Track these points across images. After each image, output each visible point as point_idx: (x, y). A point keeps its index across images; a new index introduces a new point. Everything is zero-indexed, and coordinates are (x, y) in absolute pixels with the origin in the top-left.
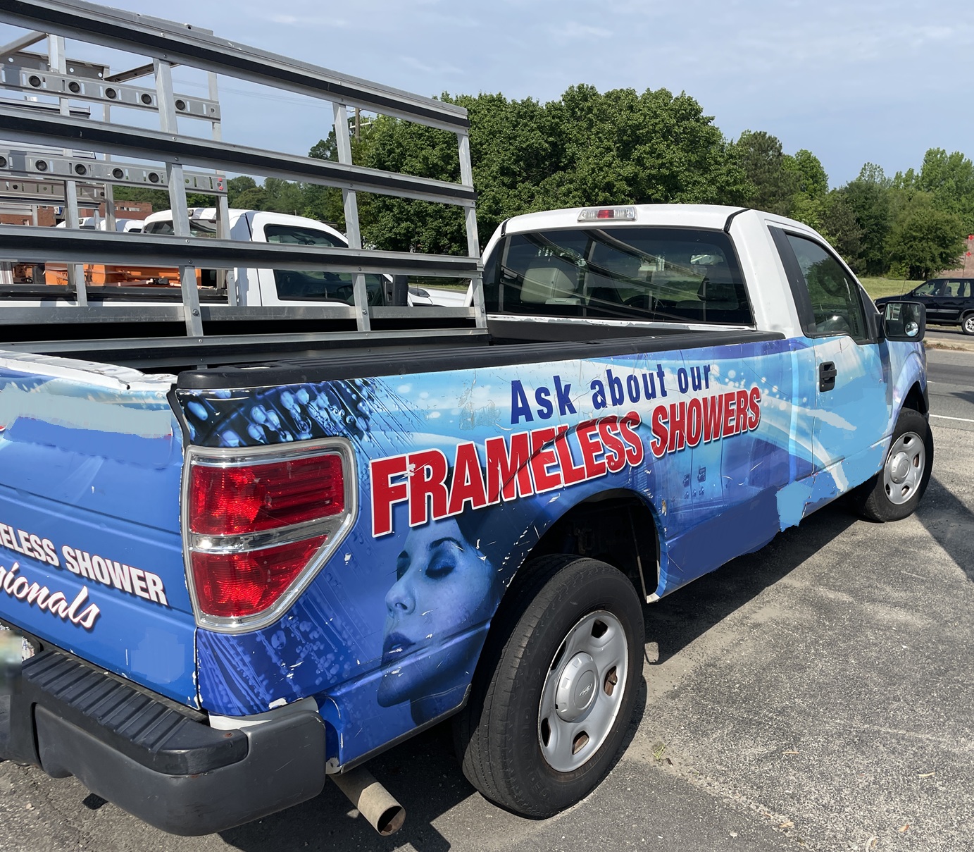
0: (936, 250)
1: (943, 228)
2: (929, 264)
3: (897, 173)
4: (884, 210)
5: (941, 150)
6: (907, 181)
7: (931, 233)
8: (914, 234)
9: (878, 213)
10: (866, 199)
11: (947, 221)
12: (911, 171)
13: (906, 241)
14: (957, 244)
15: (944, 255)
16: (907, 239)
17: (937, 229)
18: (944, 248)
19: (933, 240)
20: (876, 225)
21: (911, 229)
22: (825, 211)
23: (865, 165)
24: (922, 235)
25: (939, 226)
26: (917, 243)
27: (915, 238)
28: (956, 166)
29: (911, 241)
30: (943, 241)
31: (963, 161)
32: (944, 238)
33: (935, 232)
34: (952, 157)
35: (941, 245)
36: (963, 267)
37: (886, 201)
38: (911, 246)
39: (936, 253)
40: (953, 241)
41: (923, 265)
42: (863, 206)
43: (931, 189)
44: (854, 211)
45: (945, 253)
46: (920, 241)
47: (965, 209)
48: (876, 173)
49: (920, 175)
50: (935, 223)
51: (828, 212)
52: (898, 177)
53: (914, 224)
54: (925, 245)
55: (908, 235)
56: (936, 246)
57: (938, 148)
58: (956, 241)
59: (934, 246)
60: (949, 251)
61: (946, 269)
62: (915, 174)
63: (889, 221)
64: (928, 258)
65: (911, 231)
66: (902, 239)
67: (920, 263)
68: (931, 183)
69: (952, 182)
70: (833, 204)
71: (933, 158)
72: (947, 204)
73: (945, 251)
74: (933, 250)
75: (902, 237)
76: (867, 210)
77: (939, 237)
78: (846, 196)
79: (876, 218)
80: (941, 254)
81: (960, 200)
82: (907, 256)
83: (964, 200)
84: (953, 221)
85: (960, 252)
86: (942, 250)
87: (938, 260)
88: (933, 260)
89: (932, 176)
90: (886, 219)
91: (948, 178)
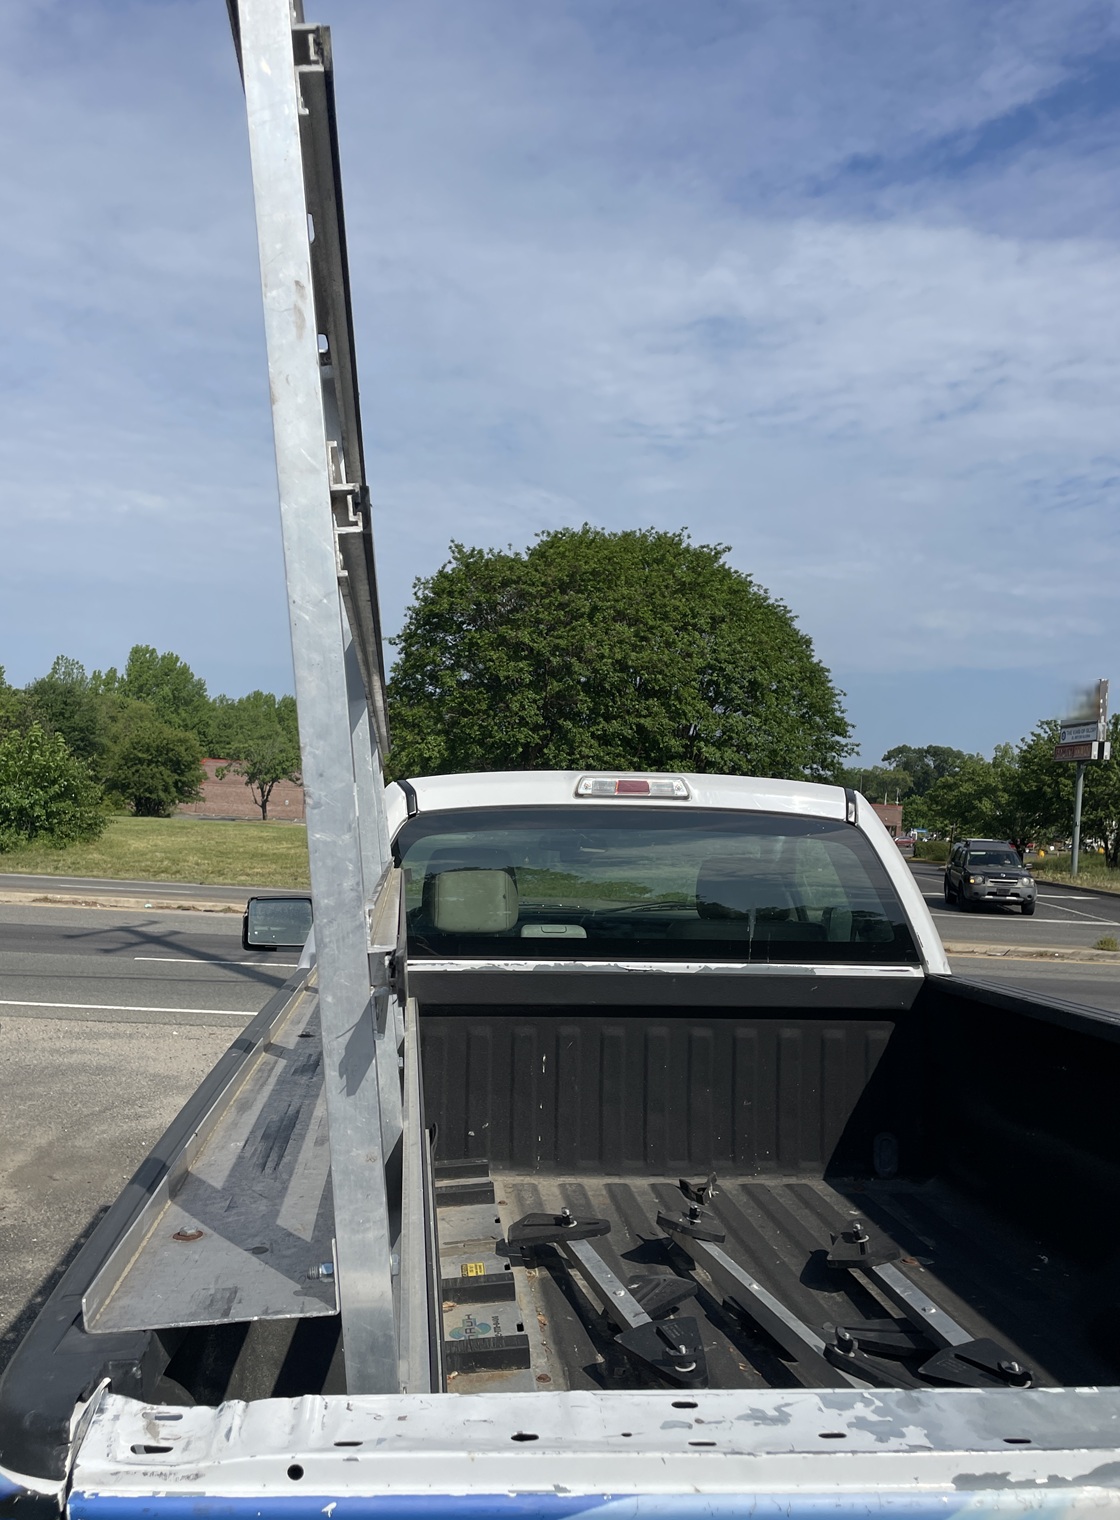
0: (171, 778)
1: (176, 748)
2: (162, 794)
3: (95, 672)
4: (92, 721)
5: (151, 648)
6: (108, 683)
7: (161, 755)
8: (140, 755)
9: (83, 725)
10: (65, 703)
11: (180, 741)
12: (113, 671)
13: (129, 765)
14: (194, 770)
15: (180, 784)
16: (129, 760)
17: (169, 750)
18: (179, 774)
19: (164, 764)
20: (82, 740)
21: (135, 749)
22: (8, 717)
23: (58, 658)
24: (150, 757)
25: (171, 746)
26: (145, 767)
27: (141, 761)
28: (171, 670)
29: (136, 764)
30: (177, 766)
31: (178, 664)
32: (178, 763)
33: (167, 754)
34: (164, 658)
35: (175, 771)
36: (204, 800)
37: (92, 709)
38: (137, 771)
39: (170, 781)
40: (189, 767)
41: (154, 796)
42: (62, 714)
43: (141, 697)
44: (50, 720)
45: (180, 781)
46: (149, 765)
47: (186, 725)
48: (75, 671)
49: (125, 677)
50: (165, 742)
51: (13, 719)
52: (96, 676)
53: (139, 742)
54: (155, 770)
55: (132, 756)
56: (169, 772)
57: (147, 646)
58: (193, 766)
59: (167, 772)
60: (185, 779)
61: (184, 802)
62: (119, 675)
63: (99, 736)
64: (160, 787)
65: (136, 751)
66: (123, 762)
67: (150, 793)
68: (141, 688)
69: (167, 690)
70: (19, 708)
71: (140, 657)
72: (163, 716)
73: (181, 778)
74: (165, 777)
75: (123, 758)
76: (68, 719)
77: (171, 760)
78: (37, 698)
79: (81, 730)
80: (176, 784)
81: (178, 714)
82: (132, 784)
83: (184, 715)
84: (187, 741)
85: (199, 780)
86: (177, 777)
87: (173, 790)
88: (166, 790)
89: (142, 681)
90: (94, 733)
91: (162, 684)
